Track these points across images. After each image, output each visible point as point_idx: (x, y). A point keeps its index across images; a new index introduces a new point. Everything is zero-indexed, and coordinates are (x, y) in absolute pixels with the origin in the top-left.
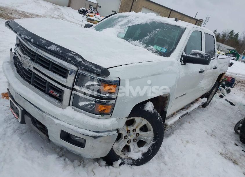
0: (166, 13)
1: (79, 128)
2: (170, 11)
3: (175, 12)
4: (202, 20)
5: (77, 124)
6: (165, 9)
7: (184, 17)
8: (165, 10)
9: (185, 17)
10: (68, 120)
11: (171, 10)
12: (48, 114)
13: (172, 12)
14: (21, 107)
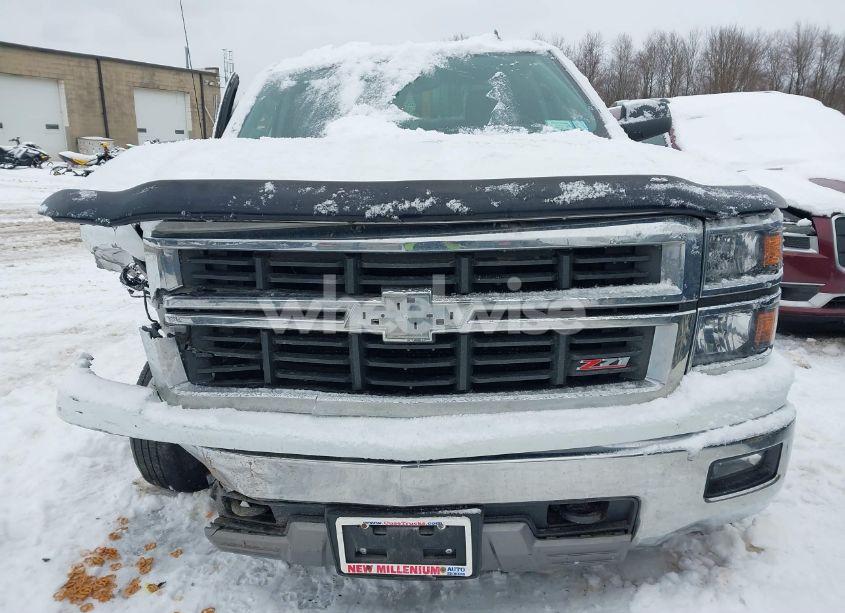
0: (83, 74)
1: (764, 416)
2: (93, 65)
3: (113, 64)
4: (214, 71)
5: (757, 409)
6: (74, 62)
7: (154, 75)
8: (72, 63)
9: (157, 74)
10: (726, 416)
11: (98, 60)
12: (641, 444)
13: (102, 67)
14: (464, 507)
